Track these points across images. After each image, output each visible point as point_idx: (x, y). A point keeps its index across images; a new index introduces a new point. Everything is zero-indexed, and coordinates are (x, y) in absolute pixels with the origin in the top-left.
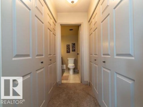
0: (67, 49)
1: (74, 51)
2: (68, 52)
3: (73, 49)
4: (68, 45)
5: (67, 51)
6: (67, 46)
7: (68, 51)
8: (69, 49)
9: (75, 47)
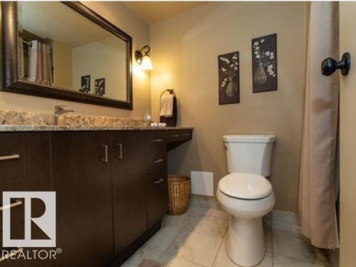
0: (221, 80)
1: (267, 85)
2: (229, 97)
3: (264, 77)
4: (229, 56)
5: (222, 91)
6: (221, 64)
7: (229, 89)
8: (236, 80)
9: (274, 62)
